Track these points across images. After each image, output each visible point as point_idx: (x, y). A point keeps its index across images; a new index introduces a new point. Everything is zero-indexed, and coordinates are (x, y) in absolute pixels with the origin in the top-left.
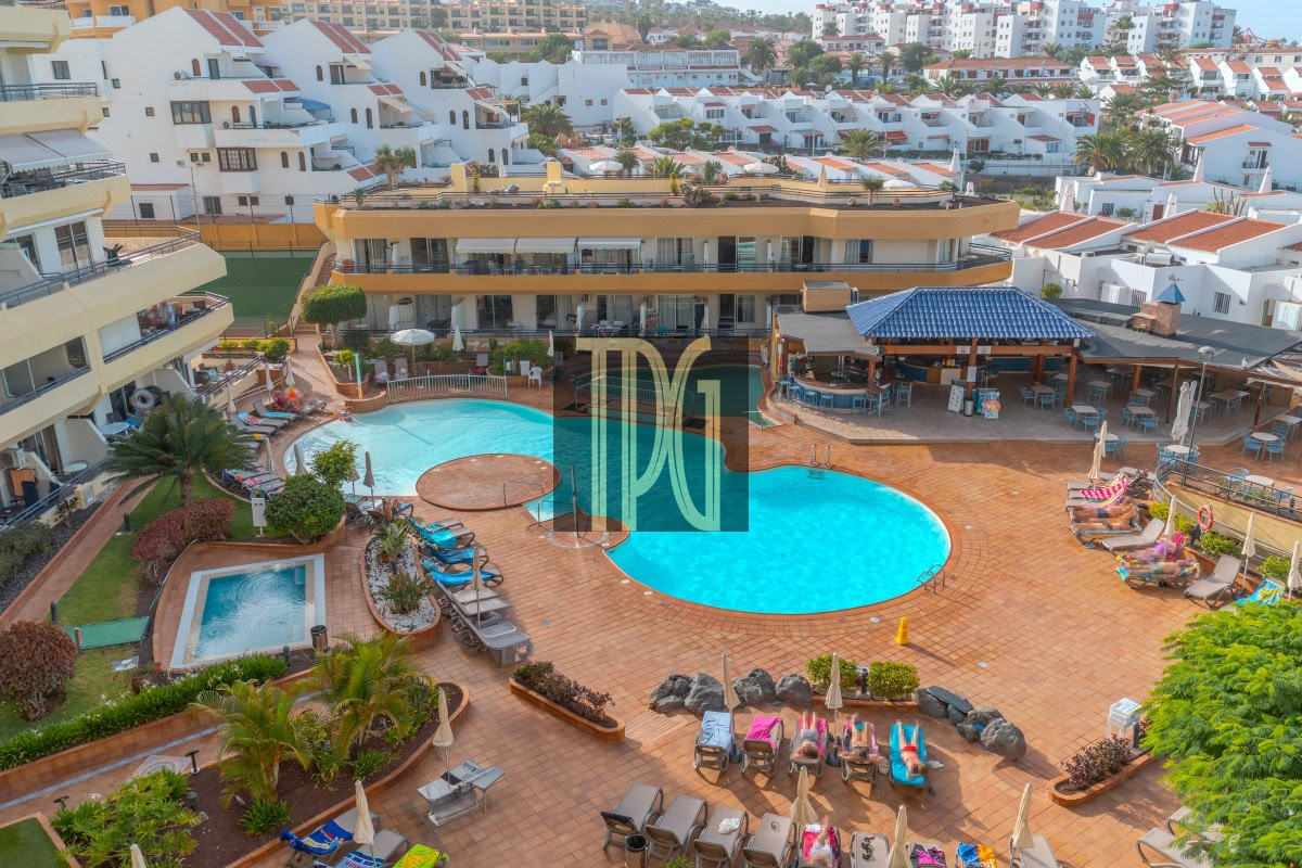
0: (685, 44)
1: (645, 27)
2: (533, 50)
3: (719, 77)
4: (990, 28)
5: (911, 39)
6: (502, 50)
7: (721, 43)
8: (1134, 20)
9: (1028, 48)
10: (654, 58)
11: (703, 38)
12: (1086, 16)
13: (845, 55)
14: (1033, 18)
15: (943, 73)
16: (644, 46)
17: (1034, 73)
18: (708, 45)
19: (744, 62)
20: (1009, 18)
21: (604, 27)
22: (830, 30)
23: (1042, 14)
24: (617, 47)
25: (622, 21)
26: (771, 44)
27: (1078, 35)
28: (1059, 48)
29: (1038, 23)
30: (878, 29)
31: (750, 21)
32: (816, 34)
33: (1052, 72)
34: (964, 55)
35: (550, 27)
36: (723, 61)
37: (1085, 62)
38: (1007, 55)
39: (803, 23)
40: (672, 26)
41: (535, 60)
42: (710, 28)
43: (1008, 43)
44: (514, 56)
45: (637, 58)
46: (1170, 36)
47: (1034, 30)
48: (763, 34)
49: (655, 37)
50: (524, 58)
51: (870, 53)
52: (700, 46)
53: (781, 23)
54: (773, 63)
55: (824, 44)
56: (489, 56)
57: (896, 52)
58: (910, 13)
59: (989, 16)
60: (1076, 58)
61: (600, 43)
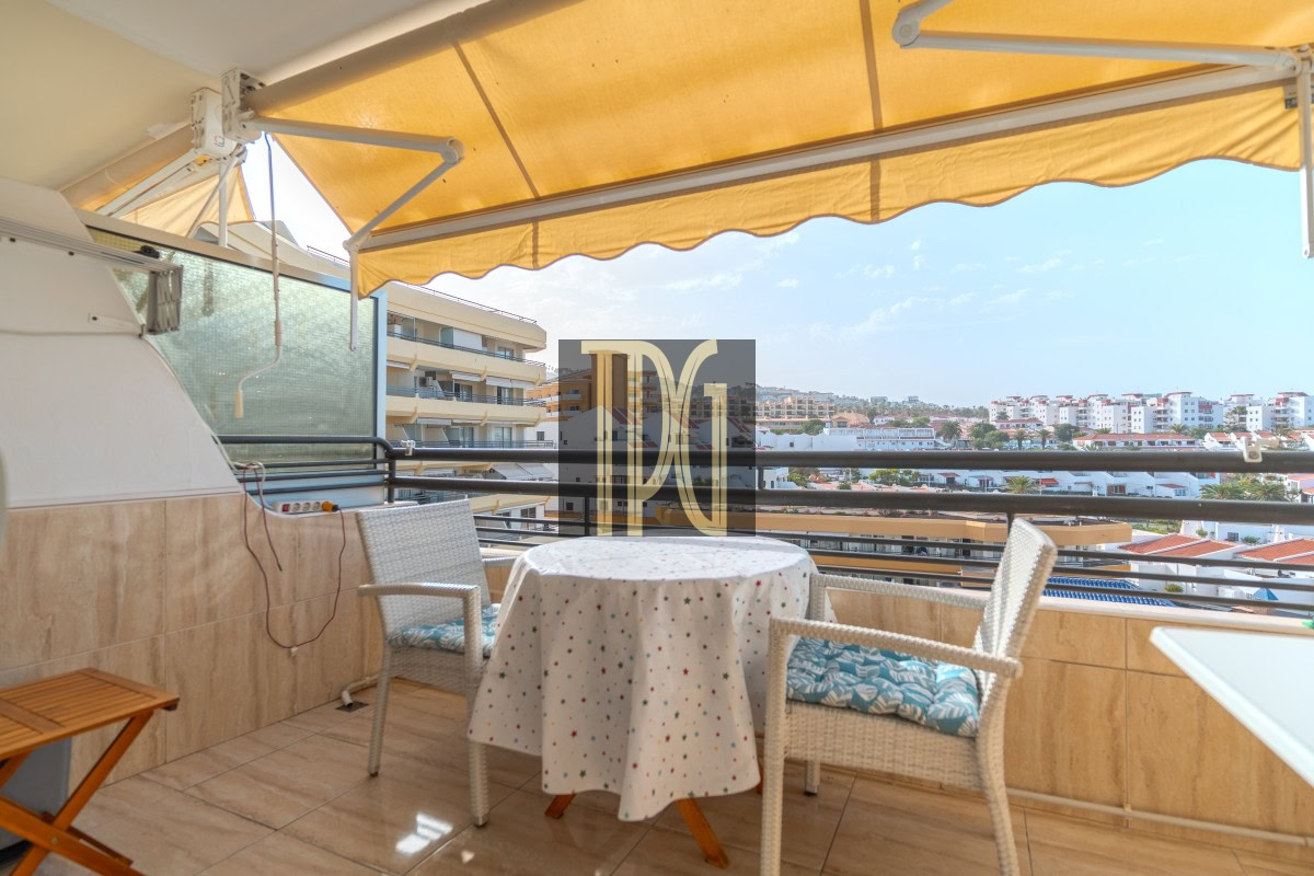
0: (897, 424)
1: (872, 414)
2: (799, 427)
3: (921, 444)
4: (1126, 415)
5: (1062, 422)
6: (781, 427)
7: (922, 424)
8: (1249, 409)
9: (1160, 427)
10: (875, 433)
11: (911, 421)
12: (1206, 406)
13: (1012, 431)
14: (1161, 408)
15: (1089, 443)
16: (871, 426)
17: (1163, 443)
18: (913, 425)
19: (938, 435)
20: (1141, 408)
21: (845, 415)
22: (1003, 416)
23: (1168, 405)
24: (852, 426)
25: (858, 411)
26: (957, 424)
27: (1201, 419)
28: (1184, 427)
29: (1165, 412)
30: (1037, 415)
31: (945, 411)
32: (992, 419)
33: (1179, 443)
34: (1105, 432)
35: (811, 415)
36: (923, 434)
37: (1208, 436)
38: (1142, 431)
39: (984, 413)
40: (893, 414)
41: (799, 433)
42: (916, 415)
43: (1142, 424)
44: (787, 431)
45: (865, 432)
46: (1285, 419)
47: (1162, 416)
48: (953, 419)
49: (878, 421)
50: (794, 432)
51: (1032, 429)
52: (908, 425)
53: (967, 413)
54: (958, 435)
55: (998, 426)
56: (772, 431)
57: (1052, 429)
58: (1062, 406)
59: (1125, 407)
60: (1201, 433)
61: (842, 424)
